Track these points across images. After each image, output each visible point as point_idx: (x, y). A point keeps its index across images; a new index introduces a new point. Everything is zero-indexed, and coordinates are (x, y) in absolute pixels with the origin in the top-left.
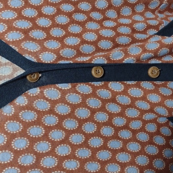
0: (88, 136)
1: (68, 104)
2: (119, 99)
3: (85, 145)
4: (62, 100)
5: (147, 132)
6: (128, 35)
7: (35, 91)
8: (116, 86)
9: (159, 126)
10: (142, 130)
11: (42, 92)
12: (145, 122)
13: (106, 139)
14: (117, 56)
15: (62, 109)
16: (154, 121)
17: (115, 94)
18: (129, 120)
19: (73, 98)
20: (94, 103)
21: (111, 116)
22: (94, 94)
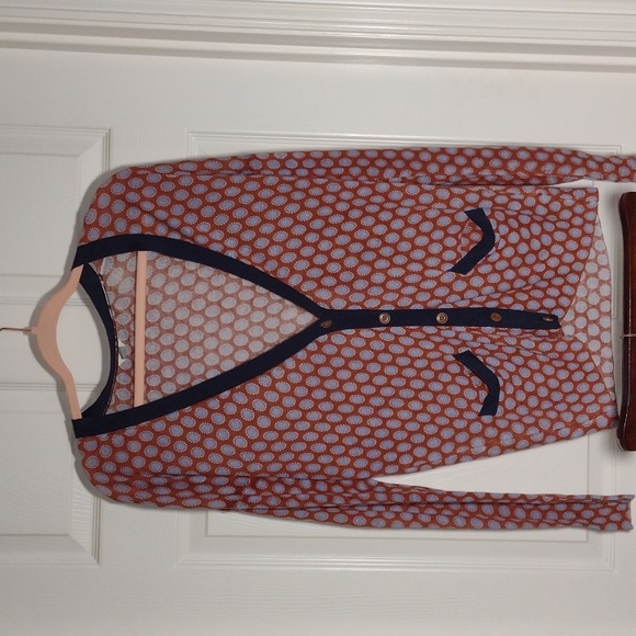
0: (372, 375)
1: (353, 347)
2: (402, 340)
3: (370, 382)
4: (348, 344)
5: (433, 370)
6: (419, 273)
7: (323, 338)
8: (399, 330)
9: (447, 363)
10: (428, 367)
11: (329, 338)
12: (431, 361)
13: (390, 378)
14: (405, 303)
15: (348, 352)
16: (441, 359)
17: (397, 336)
18: (413, 359)
19: (358, 342)
20: (377, 345)
21: (395, 356)
22: (377, 338)
